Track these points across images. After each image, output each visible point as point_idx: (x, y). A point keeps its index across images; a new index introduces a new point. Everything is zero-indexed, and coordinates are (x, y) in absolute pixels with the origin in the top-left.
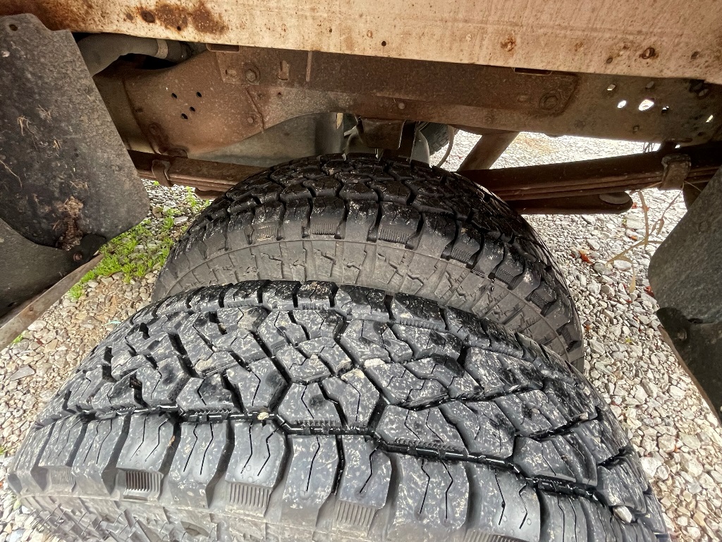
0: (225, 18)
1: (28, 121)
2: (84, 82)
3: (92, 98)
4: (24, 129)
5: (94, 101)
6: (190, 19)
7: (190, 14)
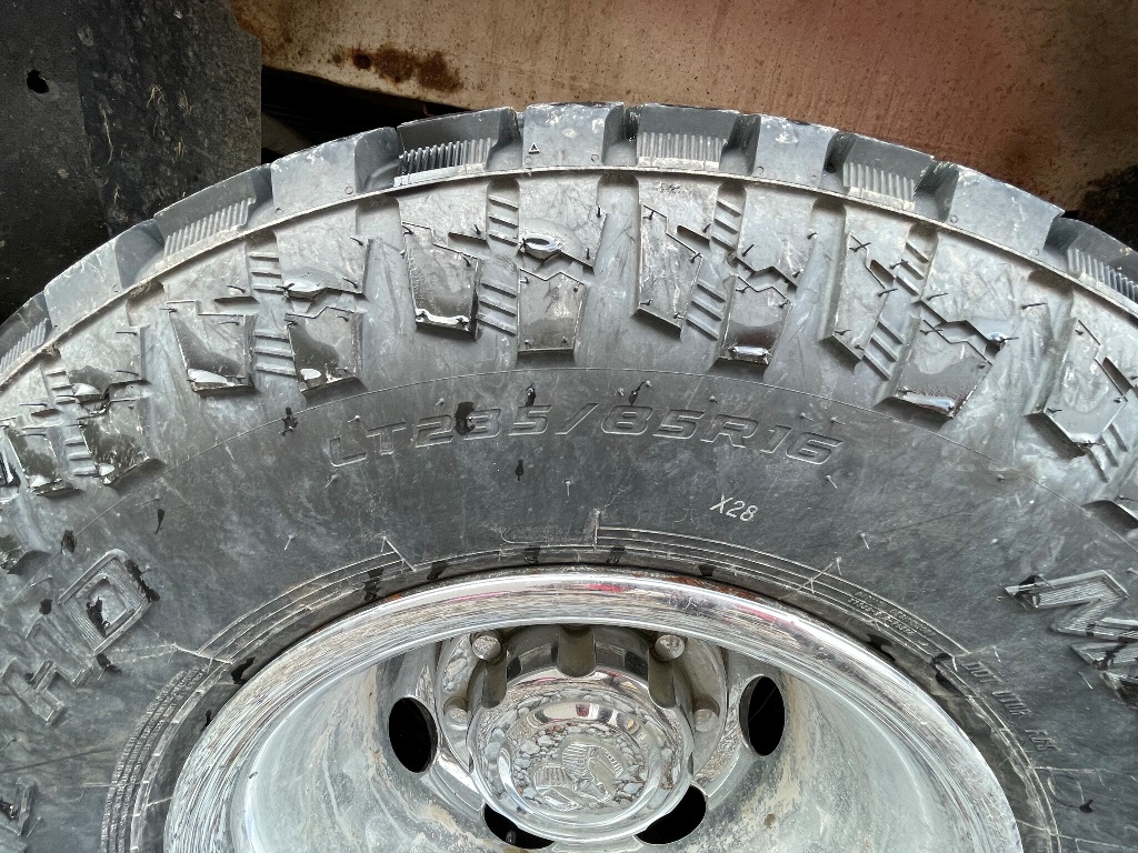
0: (462, 75)
1: (162, 96)
2: (249, 100)
3: (249, 124)
4: (152, 102)
5: (250, 129)
6: (416, 71)
7: (419, 65)
